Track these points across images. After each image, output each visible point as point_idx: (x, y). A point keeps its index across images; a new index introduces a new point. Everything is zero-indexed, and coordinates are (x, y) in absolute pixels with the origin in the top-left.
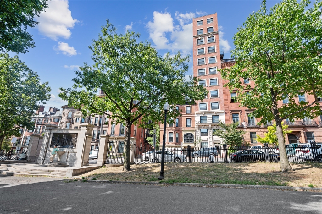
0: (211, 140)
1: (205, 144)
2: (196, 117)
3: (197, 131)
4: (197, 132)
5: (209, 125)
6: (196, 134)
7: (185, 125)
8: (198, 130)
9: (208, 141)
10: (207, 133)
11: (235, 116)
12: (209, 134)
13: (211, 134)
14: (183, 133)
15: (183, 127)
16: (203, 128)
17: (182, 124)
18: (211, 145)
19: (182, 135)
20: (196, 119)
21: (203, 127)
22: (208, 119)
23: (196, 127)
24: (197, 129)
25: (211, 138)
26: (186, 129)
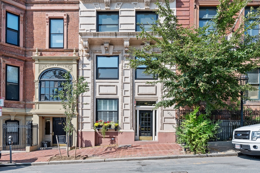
0: (128, 94)
1: (111, 104)
2: (83, 14)
3: (86, 61)
4: (83, 65)
5: (122, 41)
6: (81, 72)
7: (44, 42)
8: (88, 57)
9: (119, 96)
10: (117, 68)
11: (207, 16)
12: (123, 74)
13: (129, 73)
14: (37, 70)
15: (36, 47)
16: (103, 53)
17: (33, 37)
18: (128, 107)
19: (33, 76)
20: (82, 21)
21: (102, 48)
22: (122, 20)
23: (81, 47)
24: (83, 53)
25: (128, 87)
26: (47, 55)
